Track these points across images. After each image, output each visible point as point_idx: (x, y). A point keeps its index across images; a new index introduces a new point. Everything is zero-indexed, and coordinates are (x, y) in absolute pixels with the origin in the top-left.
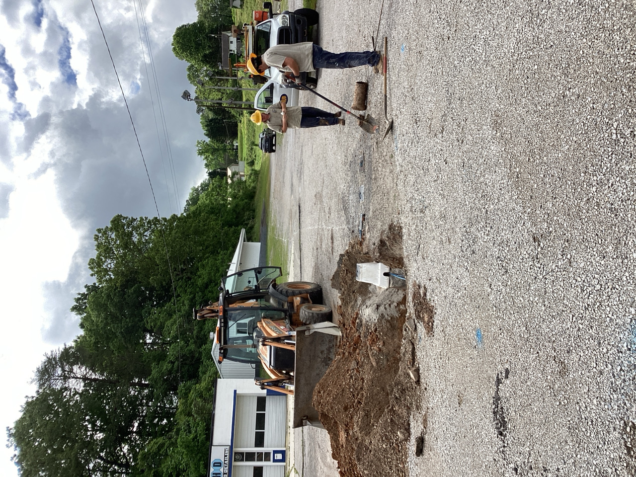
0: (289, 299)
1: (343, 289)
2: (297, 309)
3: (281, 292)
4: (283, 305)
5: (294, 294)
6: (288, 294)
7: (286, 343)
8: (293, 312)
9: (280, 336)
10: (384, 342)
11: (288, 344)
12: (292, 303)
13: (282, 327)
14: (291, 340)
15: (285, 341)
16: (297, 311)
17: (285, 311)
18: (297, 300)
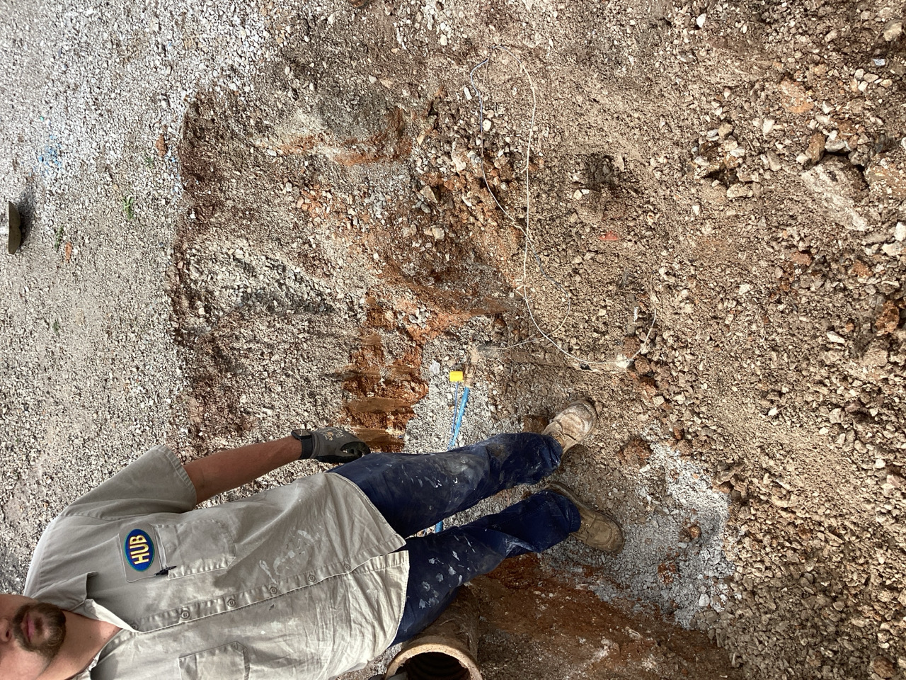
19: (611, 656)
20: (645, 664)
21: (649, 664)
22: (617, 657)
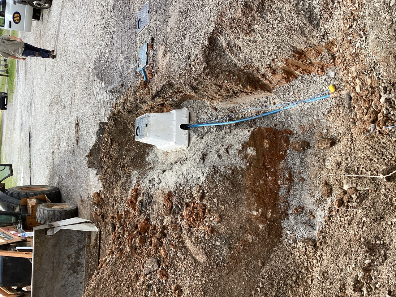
0: (22, 201)
1: (105, 167)
2: (32, 210)
3: (12, 195)
4: (14, 209)
5: (27, 196)
6: (20, 196)
7: (18, 250)
8: (26, 215)
9: (9, 242)
10: (220, 216)
11: (20, 250)
12: (25, 206)
13: (12, 232)
14: (25, 246)
15: (17, 248)
16: (32, 212)
17: (16, 215)
18: (32, 202)
19: (255, 216)
20: (260, 225)
21: (261, 226)
22: (257, 218)
